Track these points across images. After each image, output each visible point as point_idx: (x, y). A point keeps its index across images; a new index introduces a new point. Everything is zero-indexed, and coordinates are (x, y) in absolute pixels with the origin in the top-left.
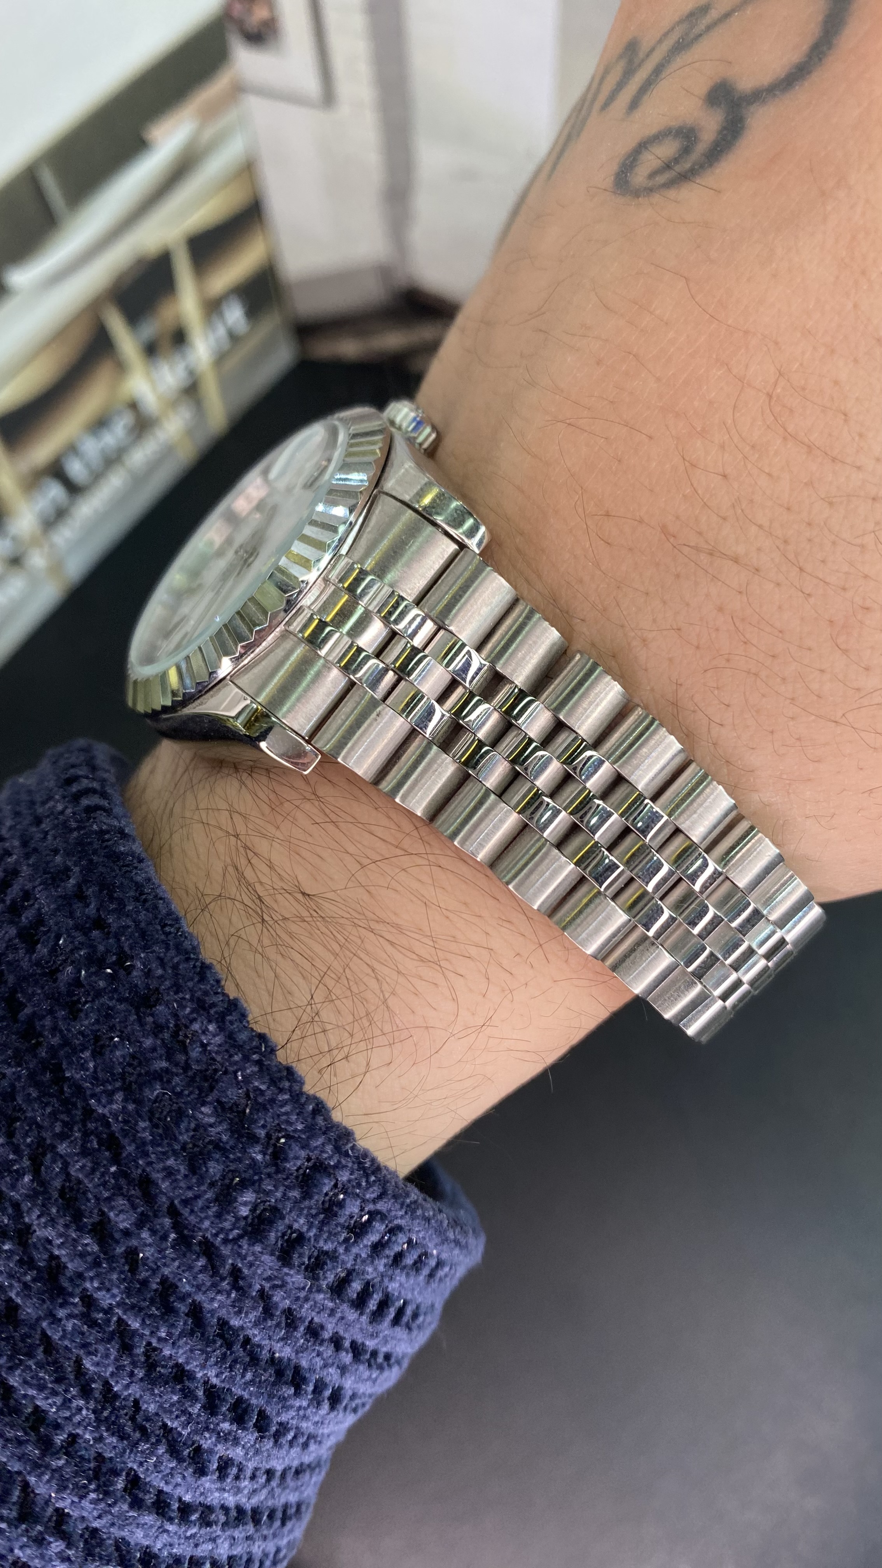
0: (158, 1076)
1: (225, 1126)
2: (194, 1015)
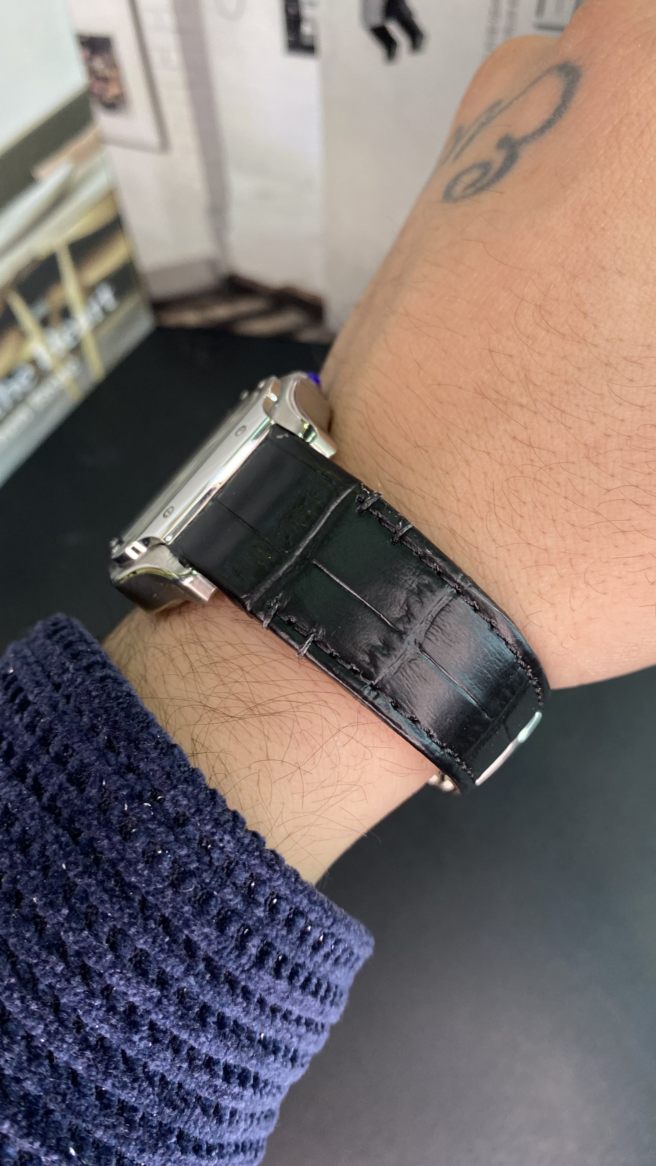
2: (214, 830)
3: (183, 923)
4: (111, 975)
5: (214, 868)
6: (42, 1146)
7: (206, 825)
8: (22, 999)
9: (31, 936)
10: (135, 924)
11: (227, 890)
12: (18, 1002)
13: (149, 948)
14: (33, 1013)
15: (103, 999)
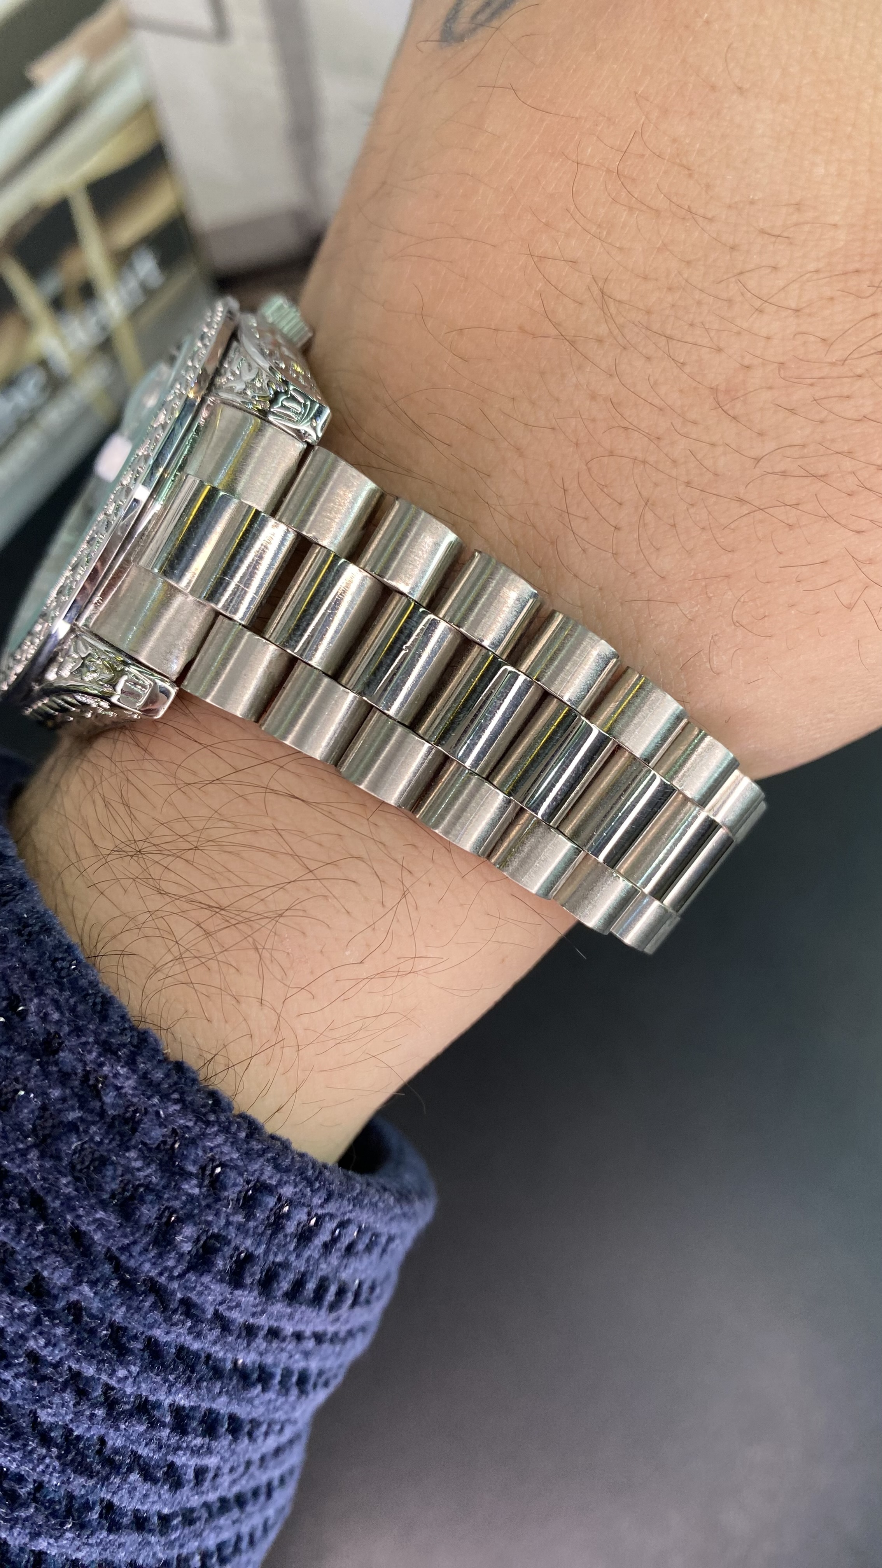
2: (103, 1060)
7: (89, 1051)
11: (132, 1154)
13: (13, 1239)
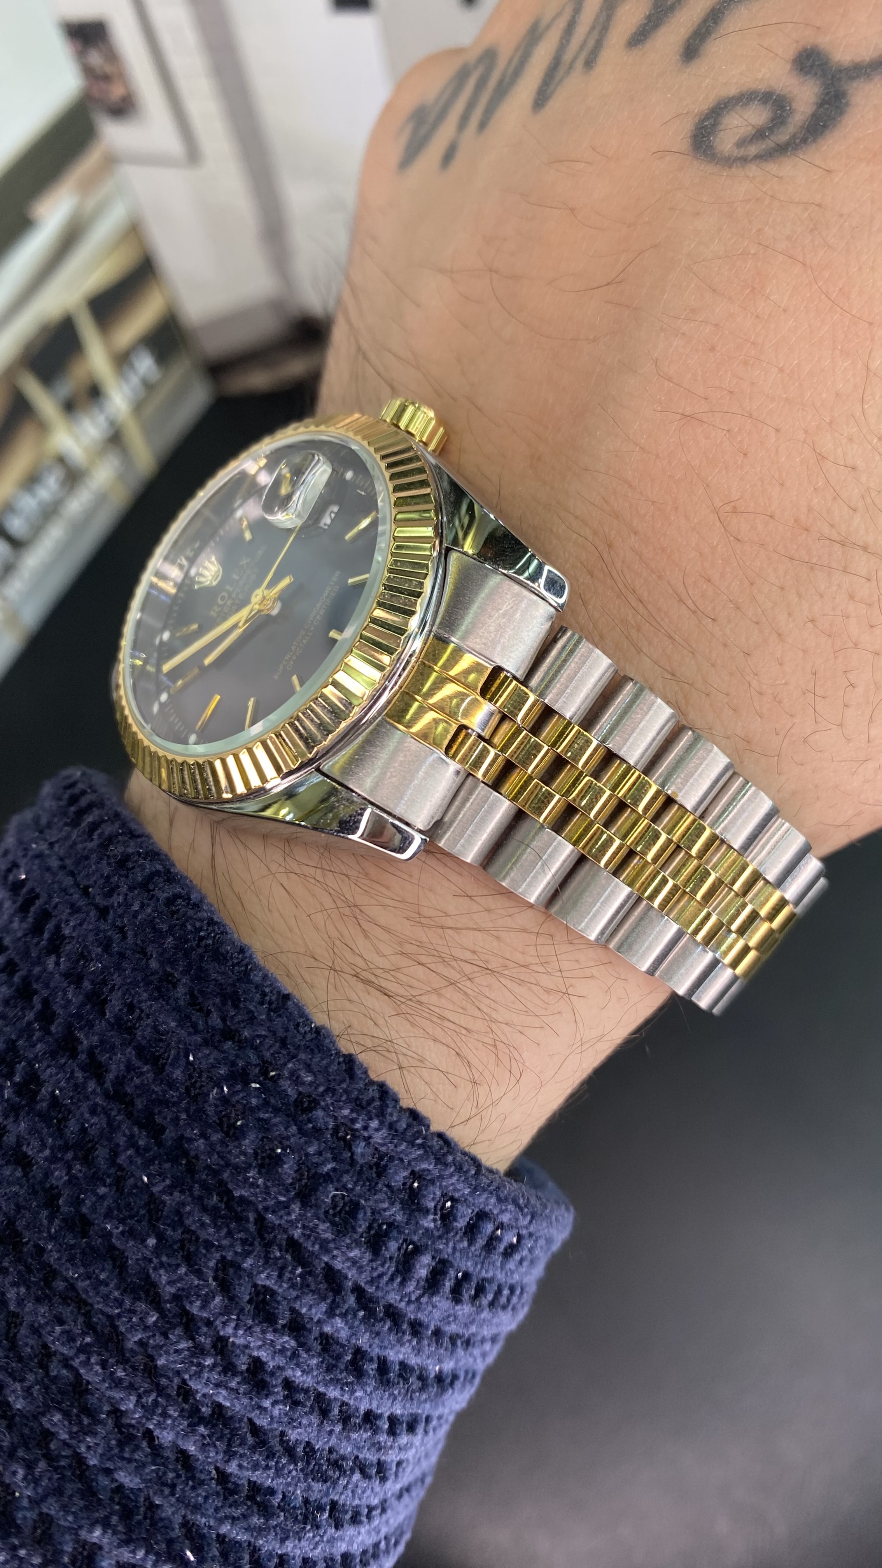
0: (328, 1178)
1: (398, 1206)
2: (354, 1115)
3: (321, 1247)
4: (224, 1324)
5: (358, 1168)
6: (147, 1553)
7: (341, 1108)
8: (104, 1364)
9: (108, 1277)
10: (251, 1252)
11: (379, 1196)
12: (98, 1368)
13: (276, 1284)
14: (121, 1380)
15: (217, 1354)
